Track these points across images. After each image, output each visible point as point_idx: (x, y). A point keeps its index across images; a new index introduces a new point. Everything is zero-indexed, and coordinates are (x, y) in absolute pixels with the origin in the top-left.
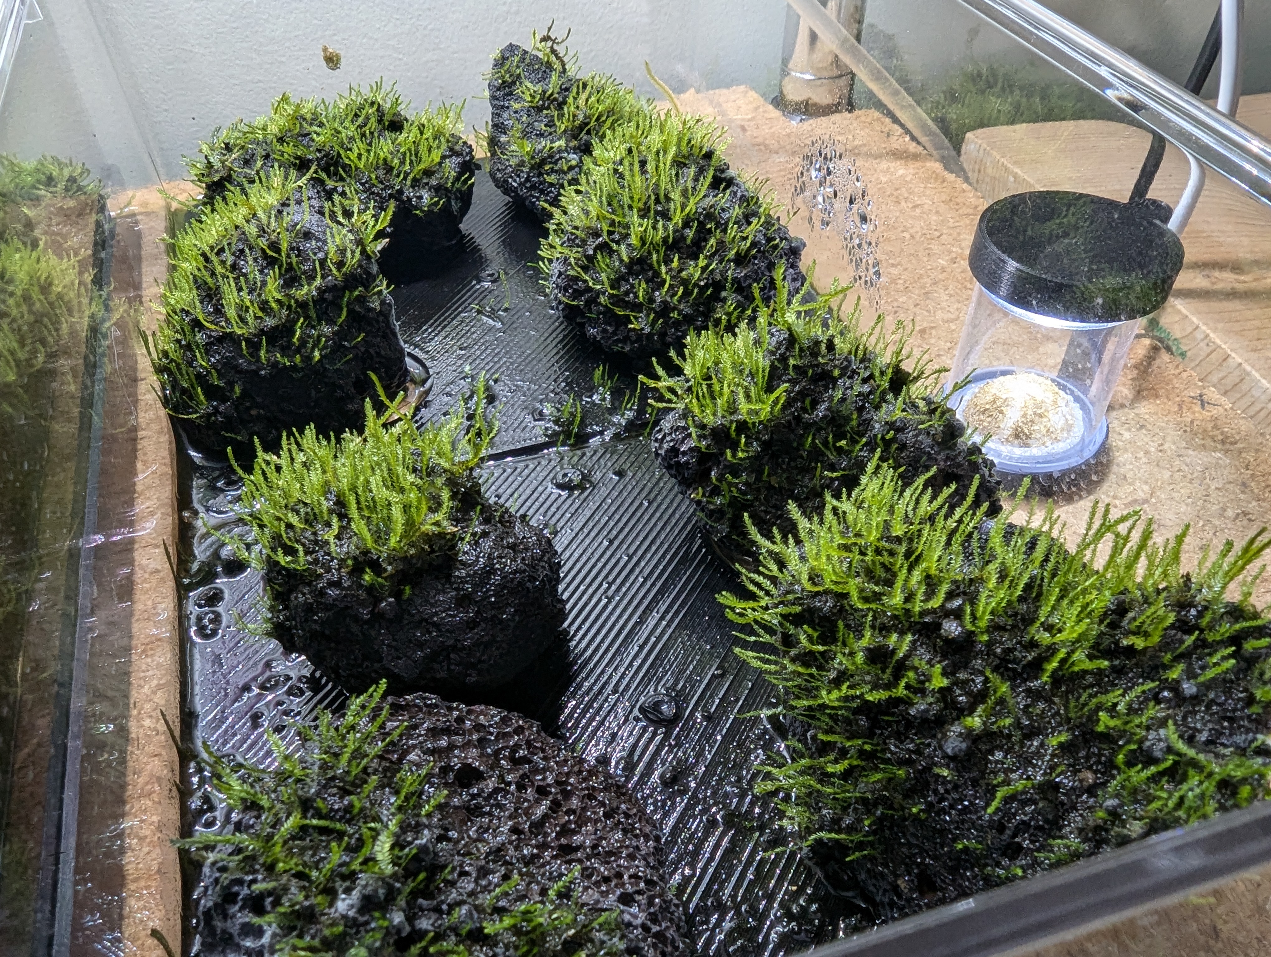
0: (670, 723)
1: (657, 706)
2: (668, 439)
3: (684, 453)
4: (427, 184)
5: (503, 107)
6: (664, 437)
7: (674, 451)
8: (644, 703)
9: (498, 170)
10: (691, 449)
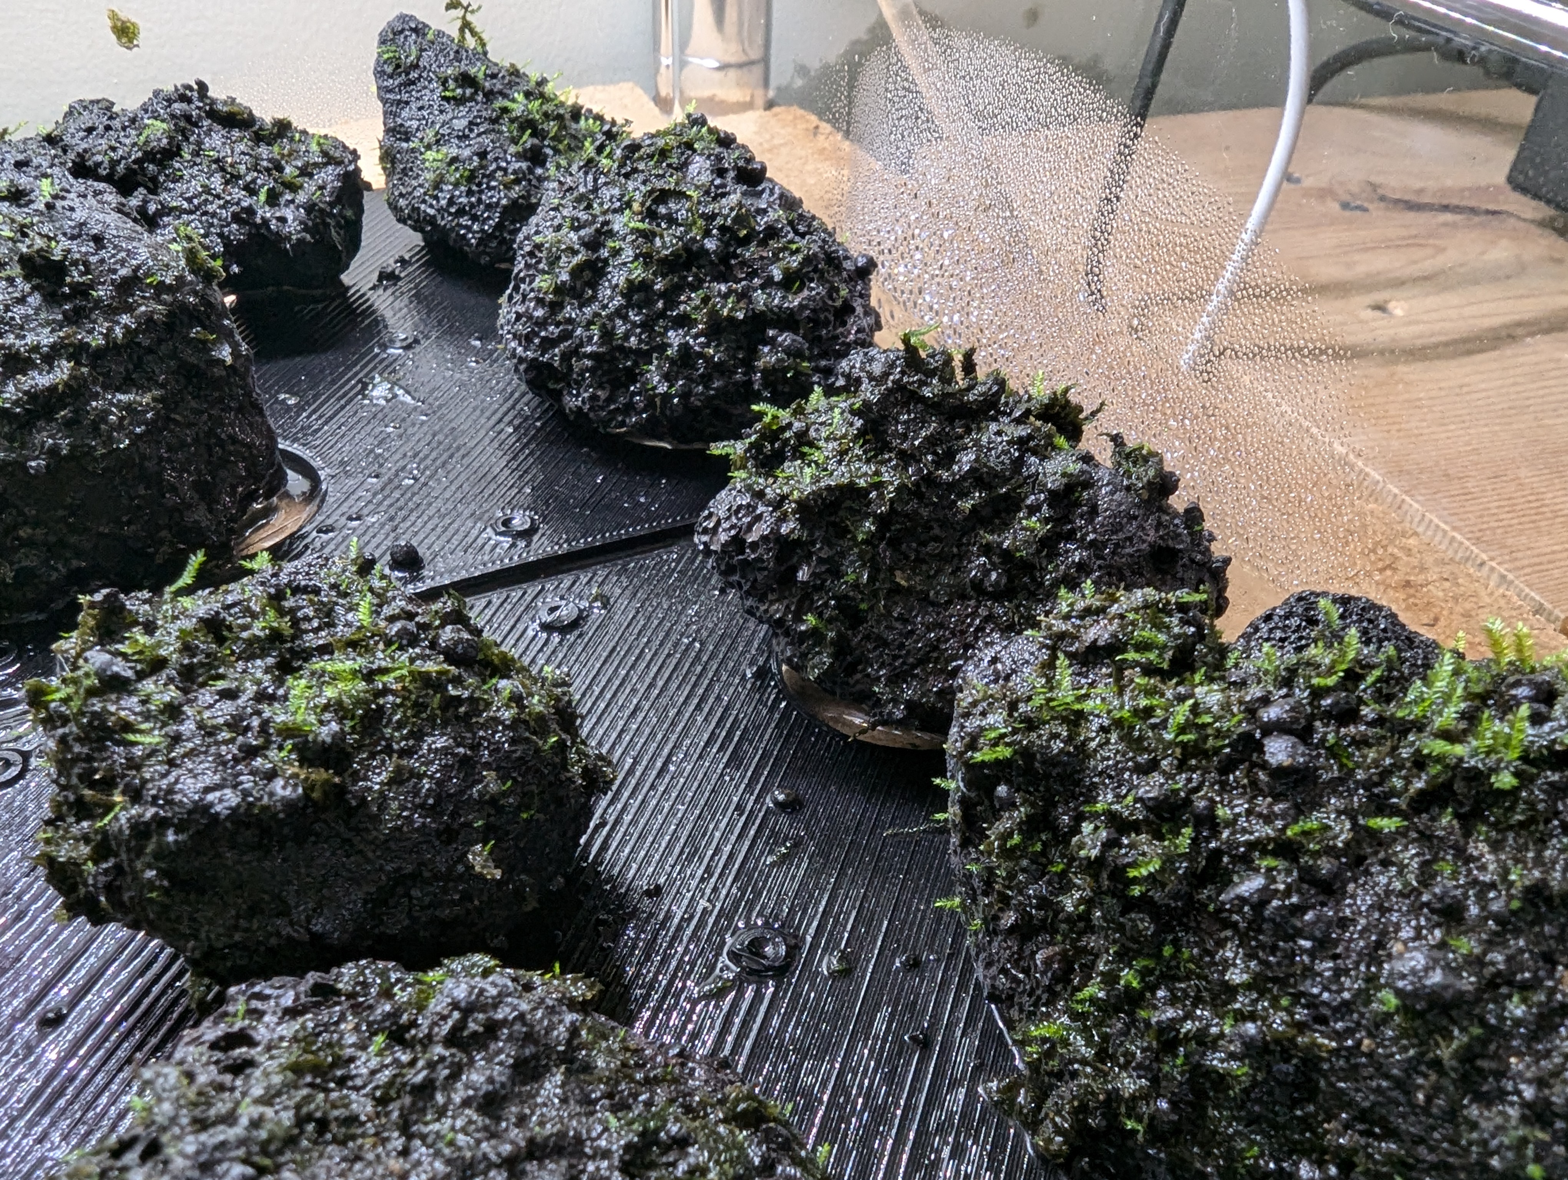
0: (781, 971)
1: (755, 947)
2: (726, 525)
3: (754, 546)
4: (292, 201)
5: (399, 102)
6: (718, 523)
7: (737, 543)
8: (733, 945)
9: (401, 195)
10: (764, 538)
